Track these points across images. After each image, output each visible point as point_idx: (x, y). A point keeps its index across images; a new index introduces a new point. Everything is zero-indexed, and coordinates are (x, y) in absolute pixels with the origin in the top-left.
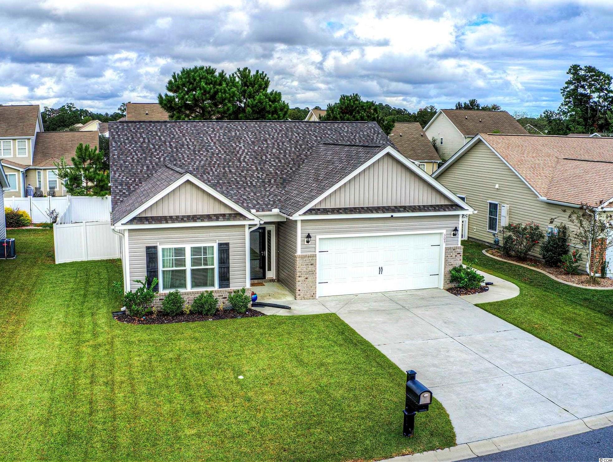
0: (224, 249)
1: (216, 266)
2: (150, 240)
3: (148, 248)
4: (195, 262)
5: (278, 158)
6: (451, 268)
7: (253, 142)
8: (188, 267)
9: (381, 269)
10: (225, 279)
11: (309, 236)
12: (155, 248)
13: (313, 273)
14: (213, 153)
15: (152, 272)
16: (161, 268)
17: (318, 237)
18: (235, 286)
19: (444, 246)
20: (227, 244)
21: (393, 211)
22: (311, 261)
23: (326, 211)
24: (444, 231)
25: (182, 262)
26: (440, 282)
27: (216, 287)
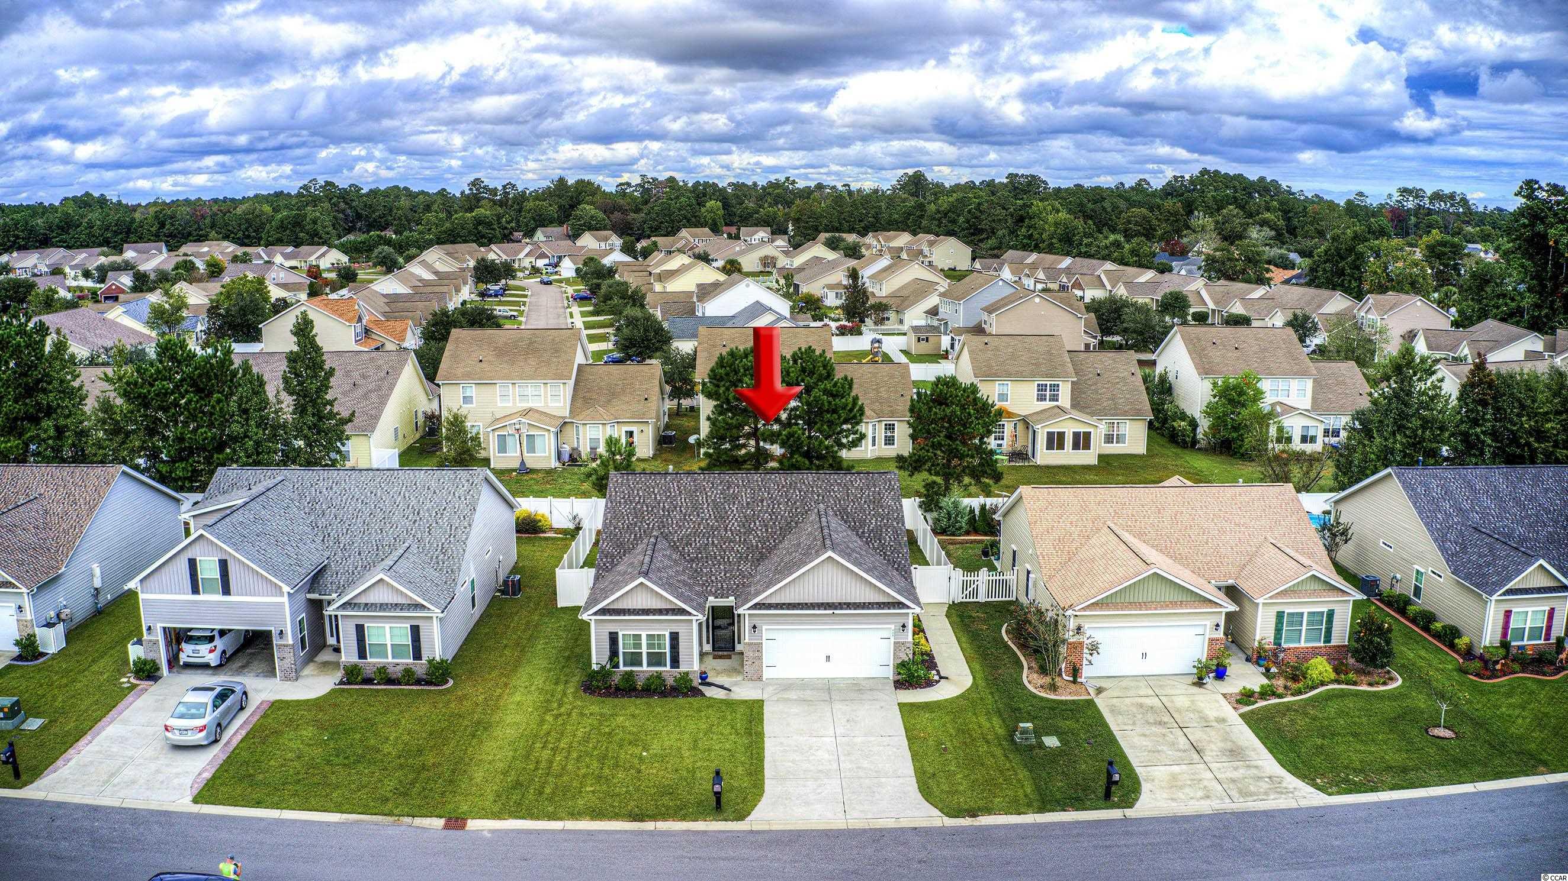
0: (675, 637)
1: (668, 650)
2: (613, 628)
3: (610, 633)
4: (649, 646)
5: (766, 526)
6: (900, 661)
7: (748, 504)
8: (644, 650)
9: (828, 658)
10: (675, 662)
11: (754, 627)
12: (617, 633)
13: (760, 658)
14: (702, 519)
15: (614, 653)
16: (621, 650)
17: (764, 627)
18: (683, 668)
19: (892, 640)
20: (677, 633)
21: (836, 608)
22: (758, 648)
23: (770, 606)
24: (893, 627)
25: (639, 646)
26: (890, 673)
27: (668, 668)
